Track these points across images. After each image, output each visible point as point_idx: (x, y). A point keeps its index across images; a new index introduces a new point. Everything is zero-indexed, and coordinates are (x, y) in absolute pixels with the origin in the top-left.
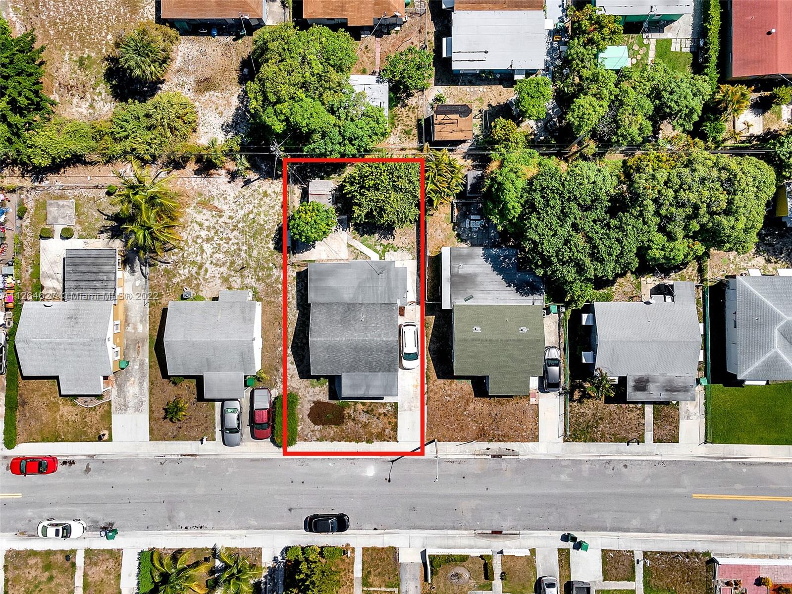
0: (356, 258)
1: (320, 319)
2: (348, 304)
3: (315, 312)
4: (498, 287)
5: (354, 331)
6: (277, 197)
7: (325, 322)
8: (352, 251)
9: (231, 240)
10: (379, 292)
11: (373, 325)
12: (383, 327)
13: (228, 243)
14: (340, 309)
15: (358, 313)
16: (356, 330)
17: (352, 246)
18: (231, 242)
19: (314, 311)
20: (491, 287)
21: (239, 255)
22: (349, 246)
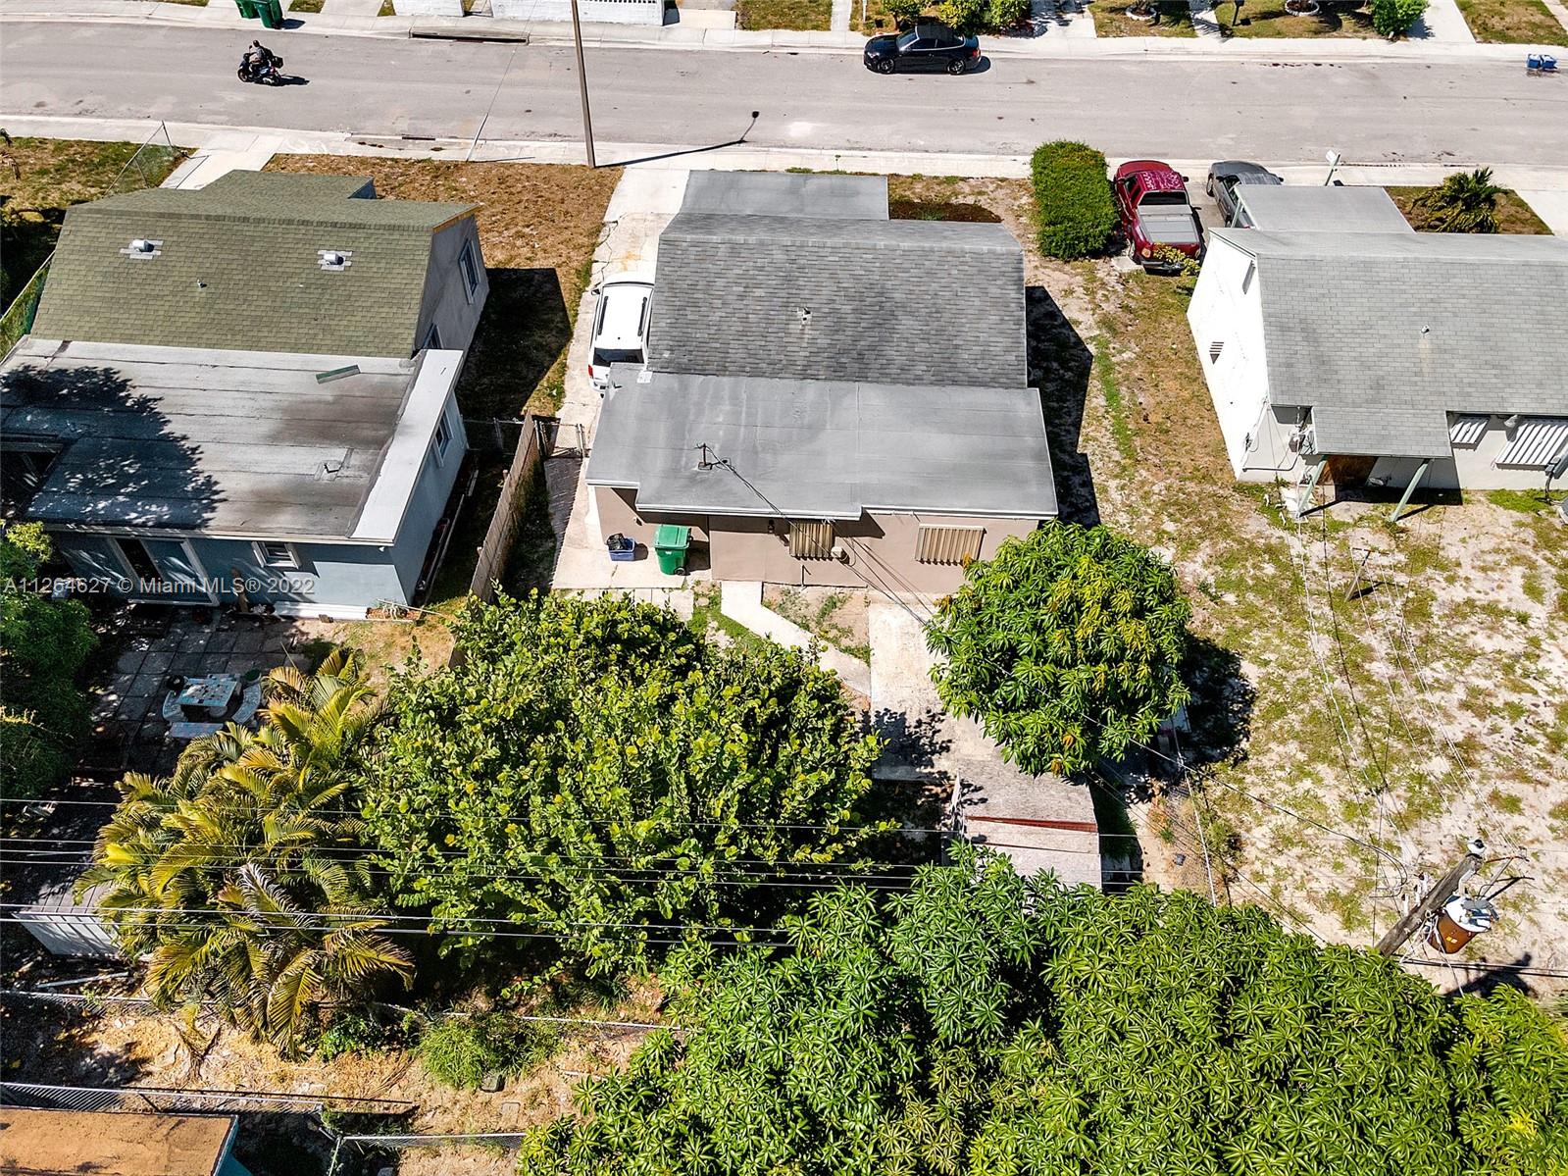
0: (832, 604)
1: (983, 325)
2: (862, 377)
3: (1007, 351)
4: (188, 400)
5: (841, 275)
6: (1276, 892)
7: (960, 312)
8: (848, 632)
9: (1465, 706)
10: (727, 407)
11: (759, 292)
12: (720, 282)
13: (1475, 692)
14: (900, 360)
15: (823, 342)
16: (833, 276)
17: (848, 650)
18: (1460, 693)
19: (1011, 358)
20: (223, 402)
21: (1399, 643)
22: (864, 653)
